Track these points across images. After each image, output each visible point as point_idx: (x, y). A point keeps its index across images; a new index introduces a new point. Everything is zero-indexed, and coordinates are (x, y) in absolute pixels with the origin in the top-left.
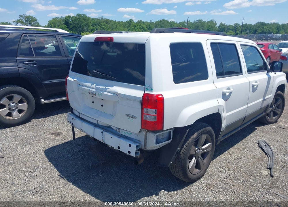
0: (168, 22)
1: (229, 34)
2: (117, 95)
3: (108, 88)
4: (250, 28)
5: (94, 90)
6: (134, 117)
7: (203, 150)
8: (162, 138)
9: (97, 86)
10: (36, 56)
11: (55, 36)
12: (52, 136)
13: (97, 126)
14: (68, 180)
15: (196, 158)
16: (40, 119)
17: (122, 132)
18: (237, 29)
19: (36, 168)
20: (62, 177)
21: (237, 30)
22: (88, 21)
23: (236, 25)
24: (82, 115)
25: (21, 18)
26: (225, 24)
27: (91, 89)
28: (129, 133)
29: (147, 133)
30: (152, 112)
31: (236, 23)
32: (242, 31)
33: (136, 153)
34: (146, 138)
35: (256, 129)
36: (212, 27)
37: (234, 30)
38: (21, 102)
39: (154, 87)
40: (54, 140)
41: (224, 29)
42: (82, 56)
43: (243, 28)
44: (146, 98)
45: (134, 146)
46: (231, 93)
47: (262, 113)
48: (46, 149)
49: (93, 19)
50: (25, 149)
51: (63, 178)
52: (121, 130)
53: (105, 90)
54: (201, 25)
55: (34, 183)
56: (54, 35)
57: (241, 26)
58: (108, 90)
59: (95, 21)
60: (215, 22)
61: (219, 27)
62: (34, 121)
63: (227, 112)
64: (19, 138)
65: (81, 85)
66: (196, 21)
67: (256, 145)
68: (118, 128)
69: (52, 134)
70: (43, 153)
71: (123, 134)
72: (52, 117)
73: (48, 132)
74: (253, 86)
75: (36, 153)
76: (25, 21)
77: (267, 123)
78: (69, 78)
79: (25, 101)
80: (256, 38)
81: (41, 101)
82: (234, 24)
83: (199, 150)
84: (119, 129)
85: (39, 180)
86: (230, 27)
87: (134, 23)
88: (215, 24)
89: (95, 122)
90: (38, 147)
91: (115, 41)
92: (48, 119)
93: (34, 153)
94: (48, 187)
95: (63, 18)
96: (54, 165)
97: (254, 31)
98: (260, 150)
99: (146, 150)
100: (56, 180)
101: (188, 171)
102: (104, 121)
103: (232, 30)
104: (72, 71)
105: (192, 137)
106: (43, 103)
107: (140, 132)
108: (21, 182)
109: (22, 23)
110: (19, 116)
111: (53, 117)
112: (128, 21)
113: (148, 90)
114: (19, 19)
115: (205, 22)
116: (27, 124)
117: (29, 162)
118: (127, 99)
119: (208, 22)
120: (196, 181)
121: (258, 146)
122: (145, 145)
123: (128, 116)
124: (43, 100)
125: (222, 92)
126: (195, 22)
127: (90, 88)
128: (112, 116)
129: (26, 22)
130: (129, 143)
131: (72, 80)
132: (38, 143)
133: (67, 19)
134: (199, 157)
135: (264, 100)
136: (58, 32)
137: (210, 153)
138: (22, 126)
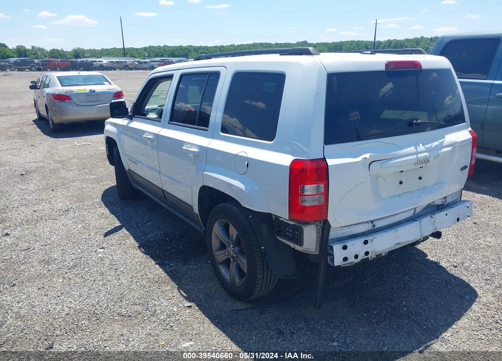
3: (443, 142)
5: (426, 154)
9: (427, 146)
27: (420, 155)
52: (448, 198)
53: (441, 146)
58: (445, 144)
89: (411, 214)
127: (417, 153)
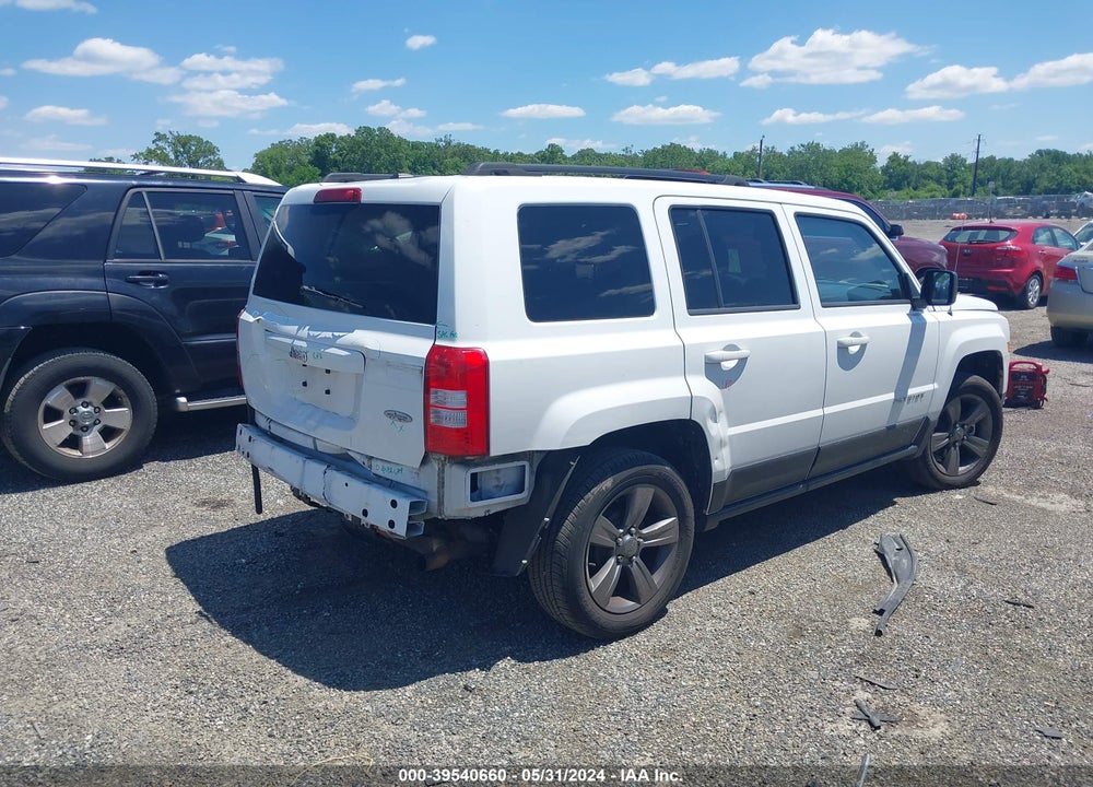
0: (690, 152)
1: (926, 195)
2: (364, 355)
3: (340, 337)
4: (1009, 172)
5: (304, 344)
6: (405, 418)
7: (646, 538)
8: (497, 486)
9: (311, 333)
10: (166, 258)
11: (233, 195)
12: (199, 511)
13: (312, 455)
14: (223, 625)
15: (618, 562)
16: (172, 463)
17: (377, 469)
18: (955, 176)
19: (130, 591)
20: (205, 616)
21: (955, 179)
22: (396, 151)
23: (954, 162)
24: (278, 427)
25: (160, 144)
26: (907, 157)
27: (297, 343)
28: (395, 468)
29: (443, 466)
30: (458, 398)
31: (953, 155)
32: (974, 184)
33: (410, 527)
34: (441, 484)
35: (895, 503)
36: (858, 170)
37: (946, 181)
38: (112, 402)
39: (459, 329)
40: (203, 519)
41: (907, 178)
42: (291, 250)
43: (979, 171)
44: (437, 357)
45: (404, 504)
46: (743, 361)
47: (907, 446)
48: (175, 542)
49: (416, 146)
50: (108, 542)
51: (208, 619)
52: (374, 463)
53: (331, 343)
54: (816, 162)
55: (117, 628)
56: (231, 192)
57: (971, 165)
58: (338, 341)
59: (423, 153)
60: (871, 153)
61: (885, 170)
62: (152, 468)
63: (732, 424)
64: (97, 514)
65: (273, 334)
66: (797, 149)
67: (869, 550)
68: (367, 456)
69: (204, 503)
70: (162, 554)
71: (380, 473)
72: (210, 458)
73: (190, 499)
74: (842, 348)
75: (139, 552)
76: (176, 152)
77: (937, 486)
78: (245, 316)
79: (126, 400)
80: (1024, 208)
81: (176, 403)
82: (946, 160)
83: (628, 537)
84: (371, 458)
85: (133, 621)
86: (928, 172)
87: (565, 158)
88: (874, 160)
89: (309, 444)
90: (150, 538)
91: (364, 199)
92: (198, 462)
93: (132, 552)
94: (159, 637)
95: (308, 141)
96: (187, 585)
97: (1022, 183)
98: (877, 561)
99: (443, 519)
100: (186, 623)
101: (587, 597)
102: (332, 439)
103: (938, 181)
104: (254, 293)
105: (595, 490)
106: (183, 409)
107: (425, 461)
108: (79, 624)
109: (164, 160)
110: (105, 448)
111: (217, 457)
112: (540, 152)
113: (444, 336)
114: (153, 147)
115: (832, 152)
116: (127, 477)
117: (115, 575)
118: (388, 364)
119: (845, 152)
120: (623, 637)
121: (876, 552)
122: (441, 503)
123: (390, 414)
124: (183, 400)
125: (706, 357)
126: (792, 152)
127: (295, 338)
128: (351, 421)
129: (177, 157)
130: (391, 497)
131: (251, 319)
132: (150, 526)
133: (323, 147)
134: (631, 561)
135: (901, 398)
136: (244, 182)
137: (674, 553)
138: (112, 480)
